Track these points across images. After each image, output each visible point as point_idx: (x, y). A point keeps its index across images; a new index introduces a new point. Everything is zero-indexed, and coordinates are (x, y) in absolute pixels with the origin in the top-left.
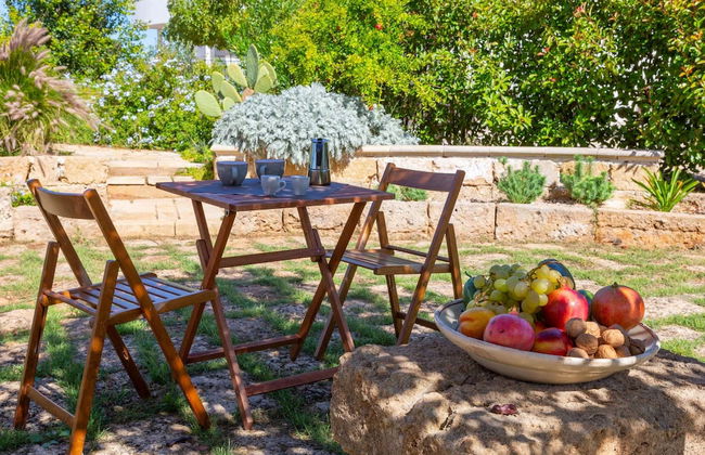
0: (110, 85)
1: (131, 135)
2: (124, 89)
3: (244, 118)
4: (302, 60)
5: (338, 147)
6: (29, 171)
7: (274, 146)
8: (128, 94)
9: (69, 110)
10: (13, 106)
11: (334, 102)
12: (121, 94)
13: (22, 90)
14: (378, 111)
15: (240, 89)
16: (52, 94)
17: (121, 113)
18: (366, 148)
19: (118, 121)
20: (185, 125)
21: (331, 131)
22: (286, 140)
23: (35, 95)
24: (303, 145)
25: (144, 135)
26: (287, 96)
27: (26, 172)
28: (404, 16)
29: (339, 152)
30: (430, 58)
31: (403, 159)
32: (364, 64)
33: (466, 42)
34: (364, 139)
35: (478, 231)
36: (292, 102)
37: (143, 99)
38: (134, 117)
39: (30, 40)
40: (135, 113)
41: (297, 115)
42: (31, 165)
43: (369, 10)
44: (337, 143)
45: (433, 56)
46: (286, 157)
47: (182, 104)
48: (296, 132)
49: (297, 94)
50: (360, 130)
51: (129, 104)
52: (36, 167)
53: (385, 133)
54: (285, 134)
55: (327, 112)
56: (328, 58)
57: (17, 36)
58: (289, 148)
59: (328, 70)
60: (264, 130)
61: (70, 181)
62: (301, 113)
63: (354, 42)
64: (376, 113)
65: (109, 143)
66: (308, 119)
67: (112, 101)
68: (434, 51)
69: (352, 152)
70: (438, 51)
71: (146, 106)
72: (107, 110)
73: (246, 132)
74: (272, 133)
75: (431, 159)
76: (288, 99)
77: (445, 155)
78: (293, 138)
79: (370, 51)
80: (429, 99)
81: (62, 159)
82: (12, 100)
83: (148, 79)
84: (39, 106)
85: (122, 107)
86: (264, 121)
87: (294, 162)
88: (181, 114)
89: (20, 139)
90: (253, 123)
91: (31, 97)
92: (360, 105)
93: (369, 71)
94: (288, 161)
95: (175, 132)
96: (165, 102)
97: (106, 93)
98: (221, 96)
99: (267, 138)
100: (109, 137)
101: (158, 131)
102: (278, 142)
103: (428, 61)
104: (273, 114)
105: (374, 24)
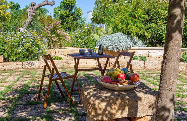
0: (76, 33)
1: (80, 45)
2: (79, 34)
3: (103, 41)
4: (118, 27)
5: (124, 47)
6: (56, 53)
7: (109, 47)
8: (80, 35)
9: (65, 39)
10: (53, 39)
11: (124, 37)
12: (78, 35)
13: (55, 35)
14: (136, 39)
15: (104, 33)
16: (61, 36)
17: (78, 40)
18: (132, 48)
19: (77, 41)
20: (92, 42)
21: (123, 44)
22: (112, 46)
23: (58, 36)
24: (116, 47)
25: (83, 45)
26: (113, 35)
27: (55, 53)
28: (143, 16)
29: (125, 49)
30: (150, 25)
31: (141, 50)
32: (132, 27)
33: (159, 21)
34: (131, 45)
35: (157, 68)
36: (114, 37)
37: (83, 36)
38: (81, 41)
39: (57, 24)
40: (81, 40)
41: (115, 40)
42: (56, 51)
43: (134, 14)
44: (124, 46)
45: (151, 25)
46: (112, 50)
47: (92, 38)
48: (115, 44)
49: (115, 35)
50: (130, 44)
51: (80, 37)
52: (57, 52)
53: (137, 44)
54: (112, 44)
55: (122, 39)
56: (124, 26)
57: (54, 23)
58: (113, 48)
59: (124, 29)
60: (107, 43)
61: (64, 55)
62: (116, 39)
63: (130, 22)
64: (136, 40)
65: (75, 47)
66: (117, 41)
67: (76, 37)
68: (151, 24)
69: (128, 49)
70: (152, 24)
71: (83, 38)
72: (75, 39)
73: (103, 44)
74: (109, 44)
75: (148, 51)
76: (113, 36)
77: (152, 50)
78: (114, 45)
79: (134, 24)
80: (148, 36)
81: (62, 50)
82: (53, 37)
83: (84, 32)
84: (59, 38)
85: (78, 38)
86: (107, 41)
87: (114, 51)
88: (91, 40)
89: (54, 46)
90: (105, 42)
91: (57, 36)
92: (131, 38)
93: (134, 29)
94: (113, 51)
95: (90, 44)
96: (88, 37)
97: (75, 35)
98: (100, 35)
99: (108, 45)
100: (75, 45)
101: (86, 44)
102: (110, 46)
103: (150, 26)
104: (109, 40)
105: (135, 18)
